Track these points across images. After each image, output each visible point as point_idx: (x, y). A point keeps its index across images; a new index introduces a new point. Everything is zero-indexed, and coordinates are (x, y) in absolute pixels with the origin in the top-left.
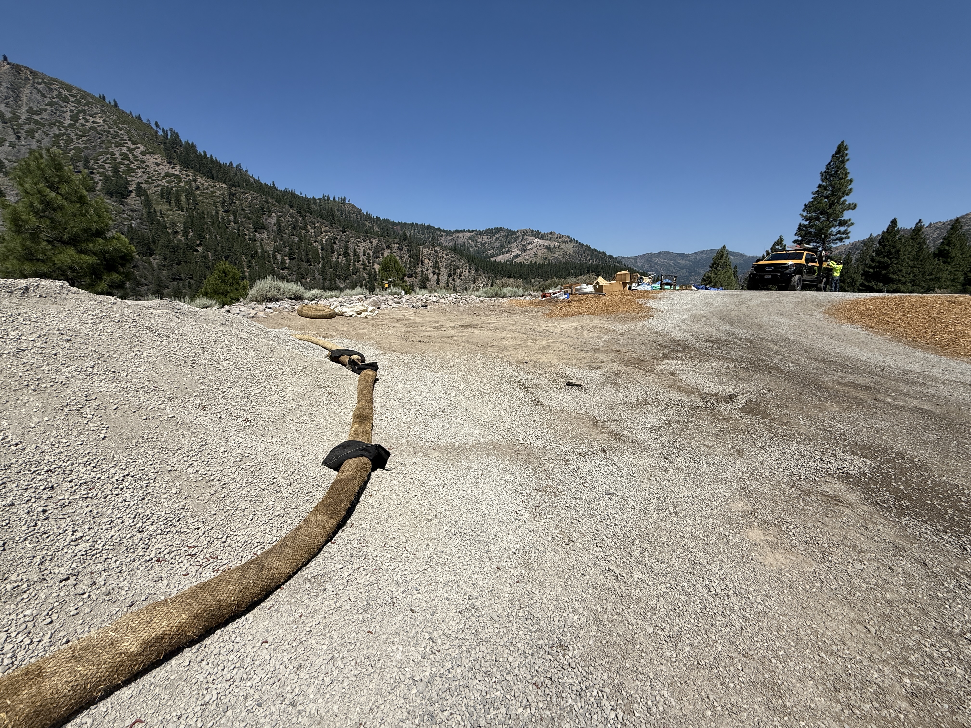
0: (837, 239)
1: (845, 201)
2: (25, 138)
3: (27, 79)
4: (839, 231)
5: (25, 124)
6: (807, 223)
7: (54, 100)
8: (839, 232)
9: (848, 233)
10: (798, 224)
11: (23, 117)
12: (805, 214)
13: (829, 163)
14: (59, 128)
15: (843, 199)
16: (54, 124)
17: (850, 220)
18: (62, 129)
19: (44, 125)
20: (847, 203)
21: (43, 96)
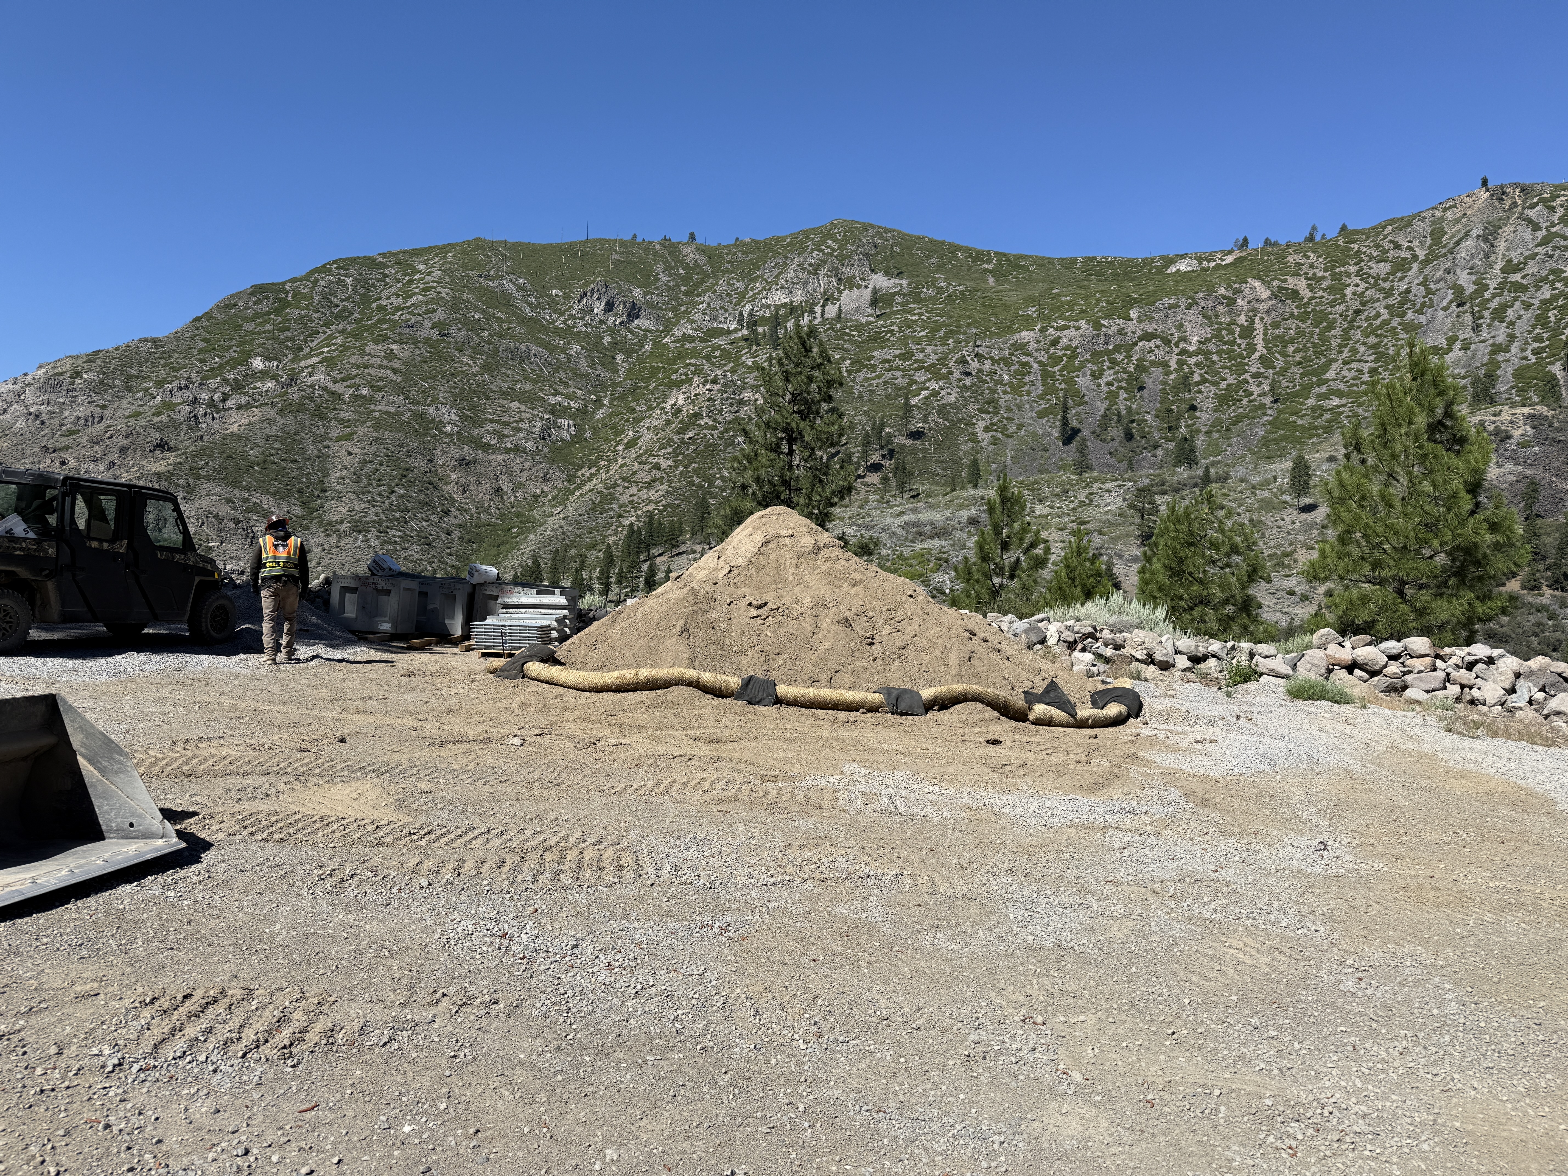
2: (1489, 326)
3: (1515, 204)
5: (1494, 296)
7: (1554, 230)
11: (1493, 285)
14: (1553, 283)
16: (1545, 280)
18: (1558, 285)
19: (1524, 288)
21: (1536, 227)
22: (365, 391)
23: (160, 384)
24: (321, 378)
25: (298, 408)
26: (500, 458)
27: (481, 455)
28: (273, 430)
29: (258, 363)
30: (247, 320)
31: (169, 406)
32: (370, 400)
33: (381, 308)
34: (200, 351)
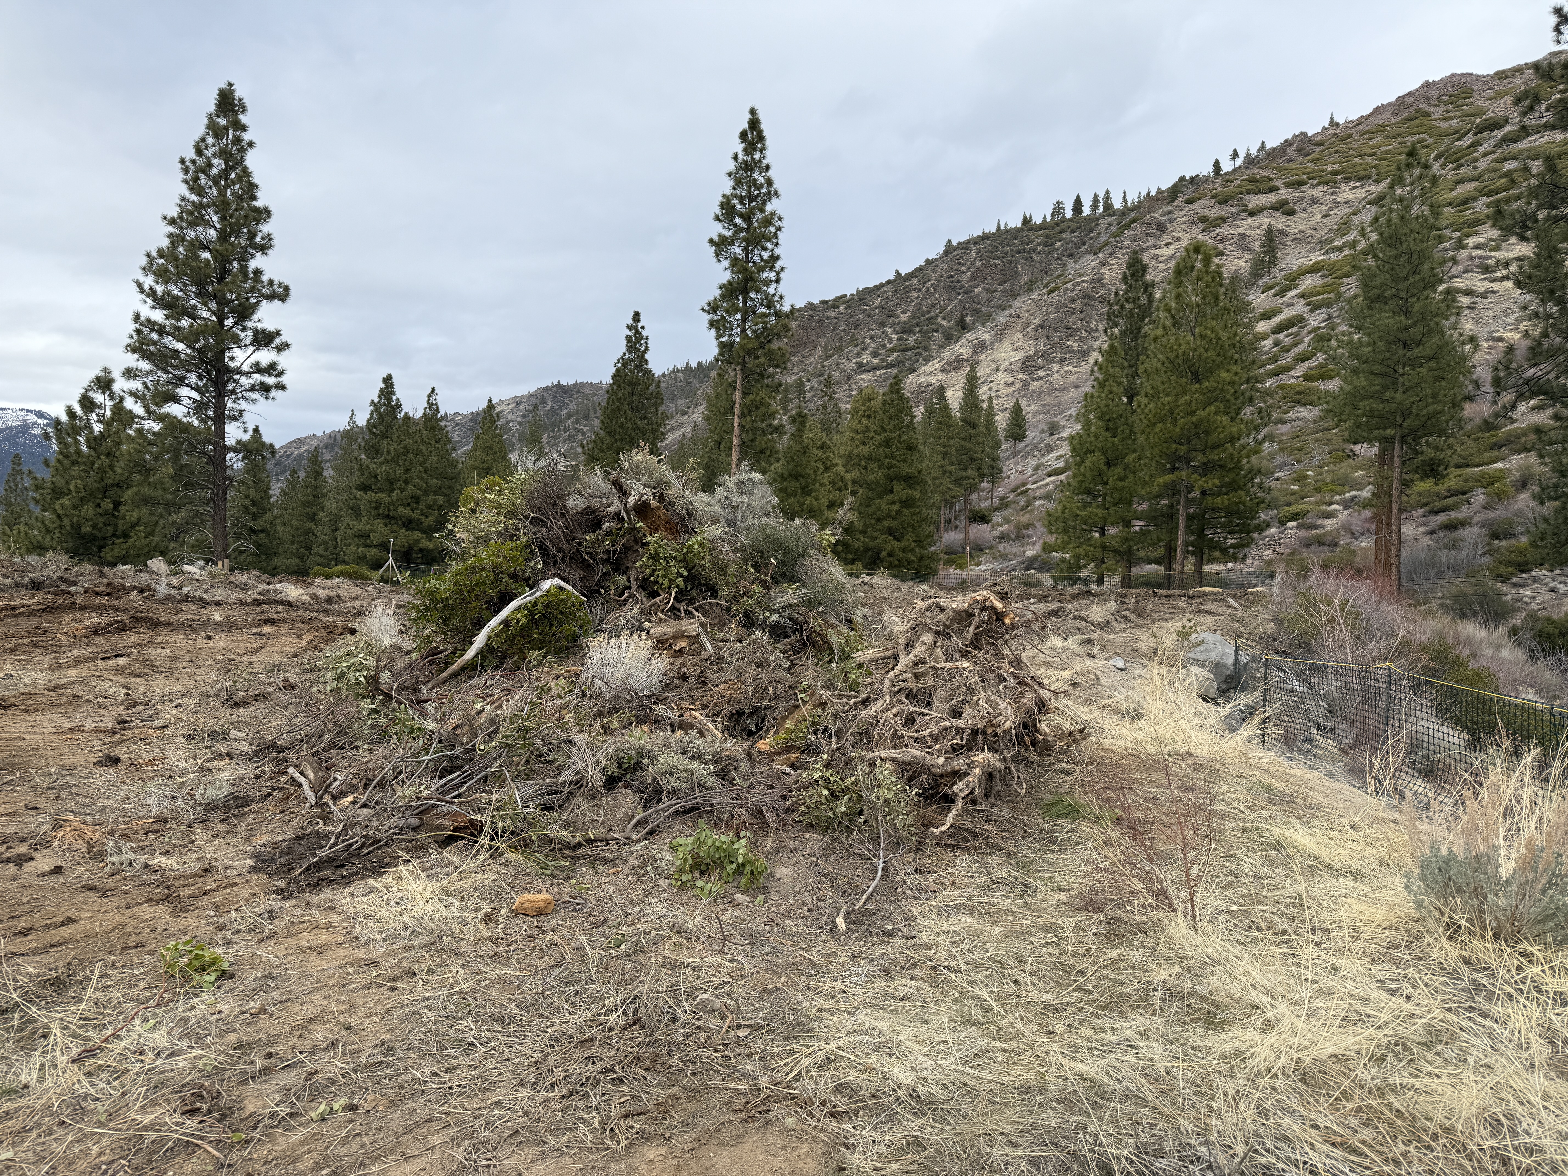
0: (252, 389)
1: (258, 272)
4: (257, 364)
6: (158, 316)
8: (258, 368)
9: (280, 374)
10: (131, 316)
12: (149, 281)
13: (203, 140)
15: (253, 264)
17: (278, 334)
20: (265, 278)
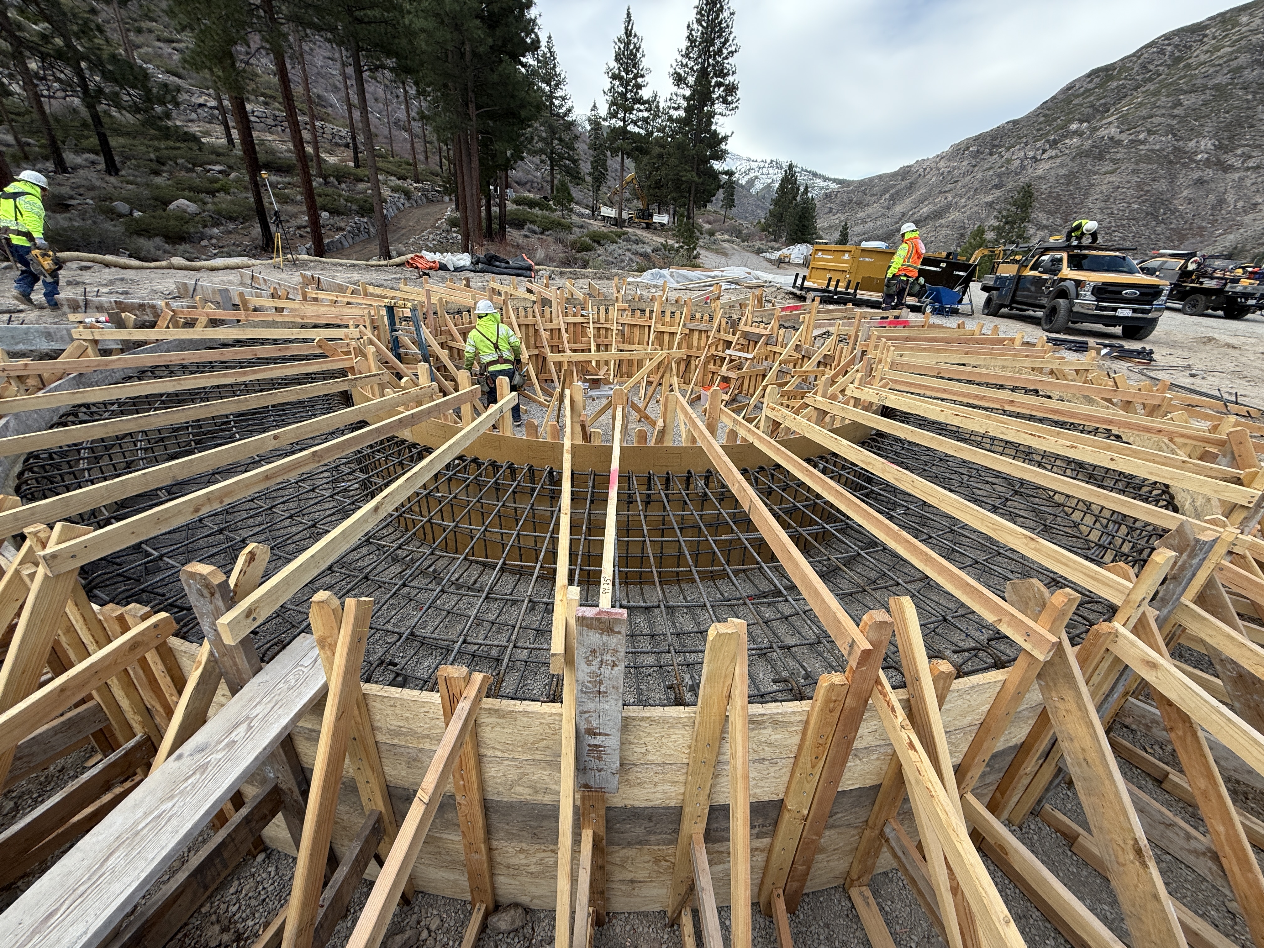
22: (1142, 137)
23: (1008, 149)
24: (1113, 131)
25: (1087, 154)
26: (1236, 176)
27: (1220, 174)
28: (1063, 171)
29: (1074, 126)
30: (1077, 96)
31: (1009, 161)
32: (1142, 142)
33: (1188, 66)
34: (1040, 123)
